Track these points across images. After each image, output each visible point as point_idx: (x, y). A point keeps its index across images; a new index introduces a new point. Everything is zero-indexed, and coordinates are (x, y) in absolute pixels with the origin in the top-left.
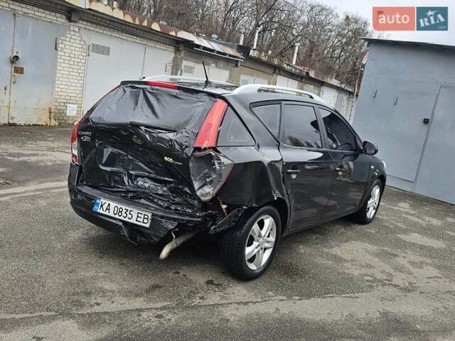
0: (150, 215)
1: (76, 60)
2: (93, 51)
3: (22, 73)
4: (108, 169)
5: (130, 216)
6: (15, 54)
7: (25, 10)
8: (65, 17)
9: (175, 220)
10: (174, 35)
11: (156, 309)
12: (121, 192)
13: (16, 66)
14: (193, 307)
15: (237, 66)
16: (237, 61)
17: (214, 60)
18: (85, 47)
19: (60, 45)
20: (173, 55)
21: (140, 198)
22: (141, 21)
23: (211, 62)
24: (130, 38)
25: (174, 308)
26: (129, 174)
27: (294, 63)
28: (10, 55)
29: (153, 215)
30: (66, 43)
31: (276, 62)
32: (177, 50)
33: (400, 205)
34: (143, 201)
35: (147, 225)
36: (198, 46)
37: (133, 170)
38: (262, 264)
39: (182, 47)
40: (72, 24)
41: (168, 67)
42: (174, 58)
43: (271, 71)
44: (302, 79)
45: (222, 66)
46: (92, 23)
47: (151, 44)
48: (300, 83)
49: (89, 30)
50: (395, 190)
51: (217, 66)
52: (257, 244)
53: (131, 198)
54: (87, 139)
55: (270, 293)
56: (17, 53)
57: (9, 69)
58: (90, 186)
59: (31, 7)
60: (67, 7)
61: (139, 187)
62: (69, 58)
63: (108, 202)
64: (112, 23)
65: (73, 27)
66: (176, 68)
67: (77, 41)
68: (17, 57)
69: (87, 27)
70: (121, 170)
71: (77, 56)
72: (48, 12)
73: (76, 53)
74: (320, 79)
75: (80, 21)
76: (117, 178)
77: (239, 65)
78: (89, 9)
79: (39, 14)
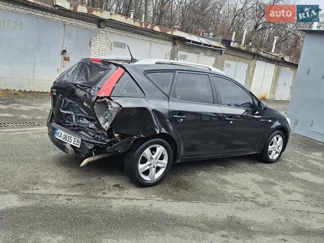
0: (80, 140)
1: (103, 52)
2: (114, 46)
3: (68, 60)
4: (66, 112)
5: (70, 140)
6: (64, 49)
7: (71, 22)
8: (96, 25)
9: (93, 143)
10: (171, 34)
11: (70, 196)
12: (71, 126)
13: (65, 56)
14: (95, 197)
15: (221, 54)
16: (222, 51)
17: (203, 50)
18: (109, 44)
19: (93, 43)
20: (171, 47)
21: (81, 131)
22: (146, 25)
23: (200, 51)
24: (140, 37)
25: (82, 196)
26: (76, 115)
27: (273, 51)
28: (61, 50)
29: (82, 140)
30: (97, 41)
31: (253, 50)
32: (174, 44)
33: (313, 153)
34: (82, 132)
35: (79, 146)
36: (189, 41)
37: (78, 113)
38: (156, 178)
39: (177, 42)
40: (101, 29)
41: (167, 56)
42: (172, 50)
43: (251, 57)
44: (278, 63)
45: (209, 54)
46: (114, 28)
47: (155, 40)
48: (277, 66)
49: (112, 33)
50: (320, 143)
51: (205, 55)
52: (150, 163)
53: (77, 130)
54: (55, 94)
55: (153, 196)
56: (66, 48)
57: (60, 58)
58: (56, 123)
59: (74, 20)
60: (98, 19)
61: (80, 124)
62: (98, 51)
63: (61, 132)
64: (128, 28)
65: (102, 31)
66: (173, 56)
67: (104, 40)
68: (65, 51)
69: (111, 31)
70: (72, 113)
71: (104, 50)
72: (85, 23)
73: (103, 47)
74: (294, 63)
75: (106, 27)
76: (69, 118)
77: (223, 53)
78: (110, 19)
79: (80, 24)
